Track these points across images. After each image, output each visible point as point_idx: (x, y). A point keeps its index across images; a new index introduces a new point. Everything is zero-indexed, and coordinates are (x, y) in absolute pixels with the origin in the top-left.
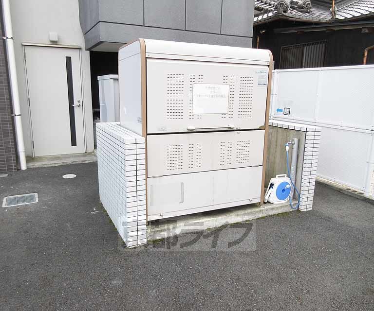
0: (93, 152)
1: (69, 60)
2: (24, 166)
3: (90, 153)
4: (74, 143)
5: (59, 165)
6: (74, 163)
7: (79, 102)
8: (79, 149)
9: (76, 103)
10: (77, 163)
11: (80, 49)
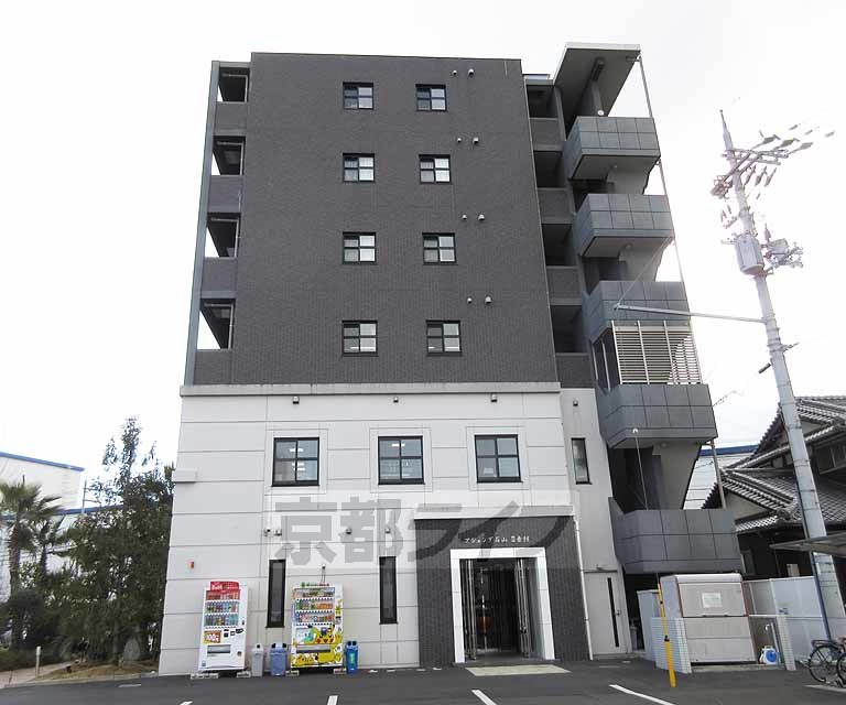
0: (631, 652)
1: (609, 580)
4: (617, 645)
8: (620, 650)
9: (616, 612)
11: (616, 571)
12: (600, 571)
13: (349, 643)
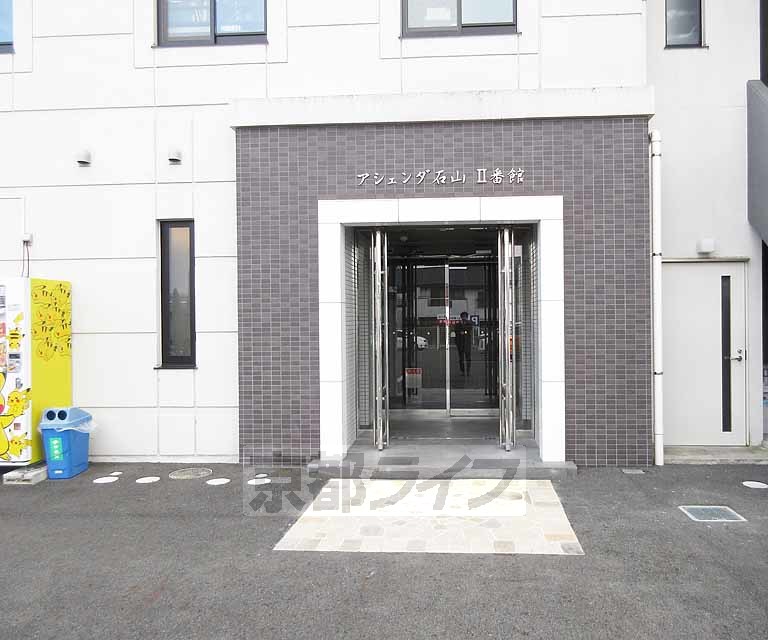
0: (762, 446)
2: (660, 461)
3: (756, 449)
4: (727, 426)
5: (715, 463)
6: (741, 462)
7: (740, 352)
8: (735, 437)
9: (734, 354)
10: (746, 463)
11: (745, 261)
12: (705, 258)
13: (51, 415)
